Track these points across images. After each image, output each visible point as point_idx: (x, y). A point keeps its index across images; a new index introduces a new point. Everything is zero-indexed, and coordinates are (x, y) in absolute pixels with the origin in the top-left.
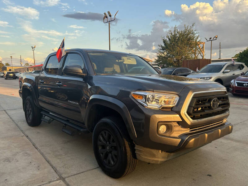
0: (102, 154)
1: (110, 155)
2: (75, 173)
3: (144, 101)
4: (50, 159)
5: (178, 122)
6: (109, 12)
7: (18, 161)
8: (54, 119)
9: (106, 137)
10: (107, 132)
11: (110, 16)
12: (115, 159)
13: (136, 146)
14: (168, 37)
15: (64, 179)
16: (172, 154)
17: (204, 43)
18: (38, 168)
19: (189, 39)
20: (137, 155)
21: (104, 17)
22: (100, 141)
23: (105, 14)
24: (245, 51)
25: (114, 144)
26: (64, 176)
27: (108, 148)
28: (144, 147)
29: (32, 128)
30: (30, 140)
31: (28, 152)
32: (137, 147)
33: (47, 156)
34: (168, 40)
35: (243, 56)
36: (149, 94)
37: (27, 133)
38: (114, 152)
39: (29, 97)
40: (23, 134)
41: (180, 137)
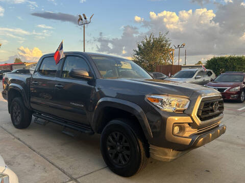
0: (111, 154)
1: (120, 155)
2: (85, 173)
3: (161, 104)
4: (53, 161)
5: (189, 124)
6: (84, 15)
7: (19, 164)
8: (49, 121)
9: (117, 138)
10: (118, 133)
11: (85, 18)
12: (128, 159)
13: (151, 145)
14: (143, 42)
15: (75, 180)
16: (180, 152)
17: (173, 50)
18: (45, 170)
19: (162, 46)
20: (151, 154)
21: (79, 19)
22: (109, 141)
23: (80, 16)
24: (212, 59)
25: (127, 145)
26: (74, 176)
27: (118, 148)
28: (158, 146)
29: (20, 130)
30: (24, 143)
31: (27, 155)
32: (151, 147)
33: (49, 158)
34: (142, 45)
35: (211, 64)
36: (164, 98)
37: (17, 135)
38: (126, 152)
39: (17, 99)
40: (13, 137)
41: (190, 137)
